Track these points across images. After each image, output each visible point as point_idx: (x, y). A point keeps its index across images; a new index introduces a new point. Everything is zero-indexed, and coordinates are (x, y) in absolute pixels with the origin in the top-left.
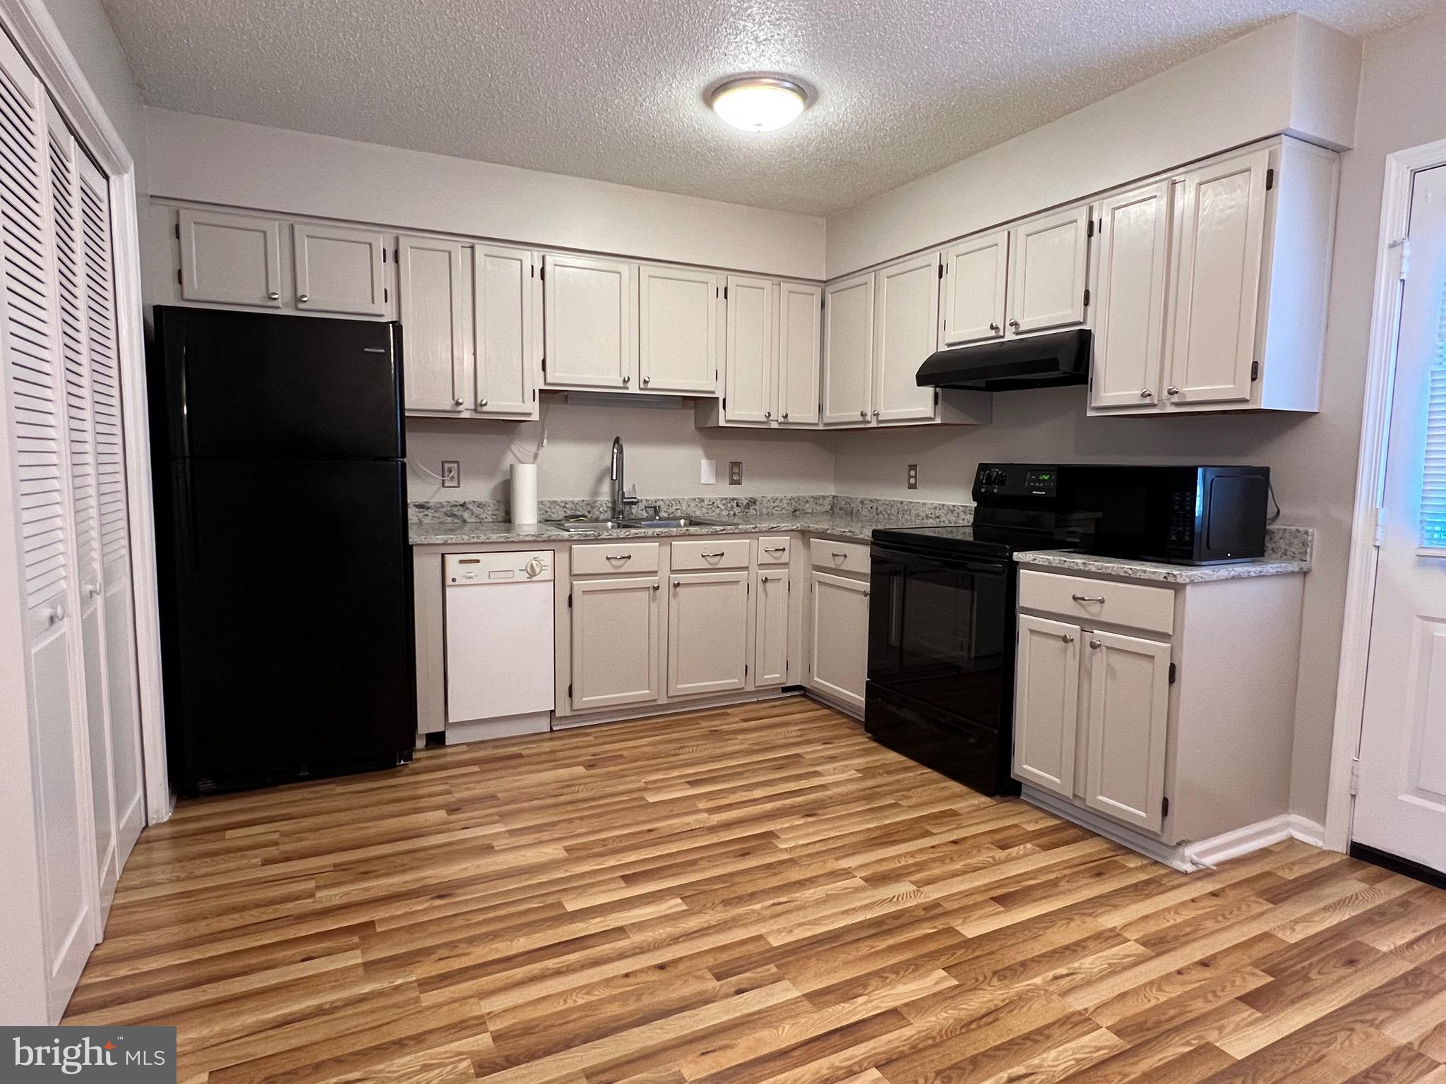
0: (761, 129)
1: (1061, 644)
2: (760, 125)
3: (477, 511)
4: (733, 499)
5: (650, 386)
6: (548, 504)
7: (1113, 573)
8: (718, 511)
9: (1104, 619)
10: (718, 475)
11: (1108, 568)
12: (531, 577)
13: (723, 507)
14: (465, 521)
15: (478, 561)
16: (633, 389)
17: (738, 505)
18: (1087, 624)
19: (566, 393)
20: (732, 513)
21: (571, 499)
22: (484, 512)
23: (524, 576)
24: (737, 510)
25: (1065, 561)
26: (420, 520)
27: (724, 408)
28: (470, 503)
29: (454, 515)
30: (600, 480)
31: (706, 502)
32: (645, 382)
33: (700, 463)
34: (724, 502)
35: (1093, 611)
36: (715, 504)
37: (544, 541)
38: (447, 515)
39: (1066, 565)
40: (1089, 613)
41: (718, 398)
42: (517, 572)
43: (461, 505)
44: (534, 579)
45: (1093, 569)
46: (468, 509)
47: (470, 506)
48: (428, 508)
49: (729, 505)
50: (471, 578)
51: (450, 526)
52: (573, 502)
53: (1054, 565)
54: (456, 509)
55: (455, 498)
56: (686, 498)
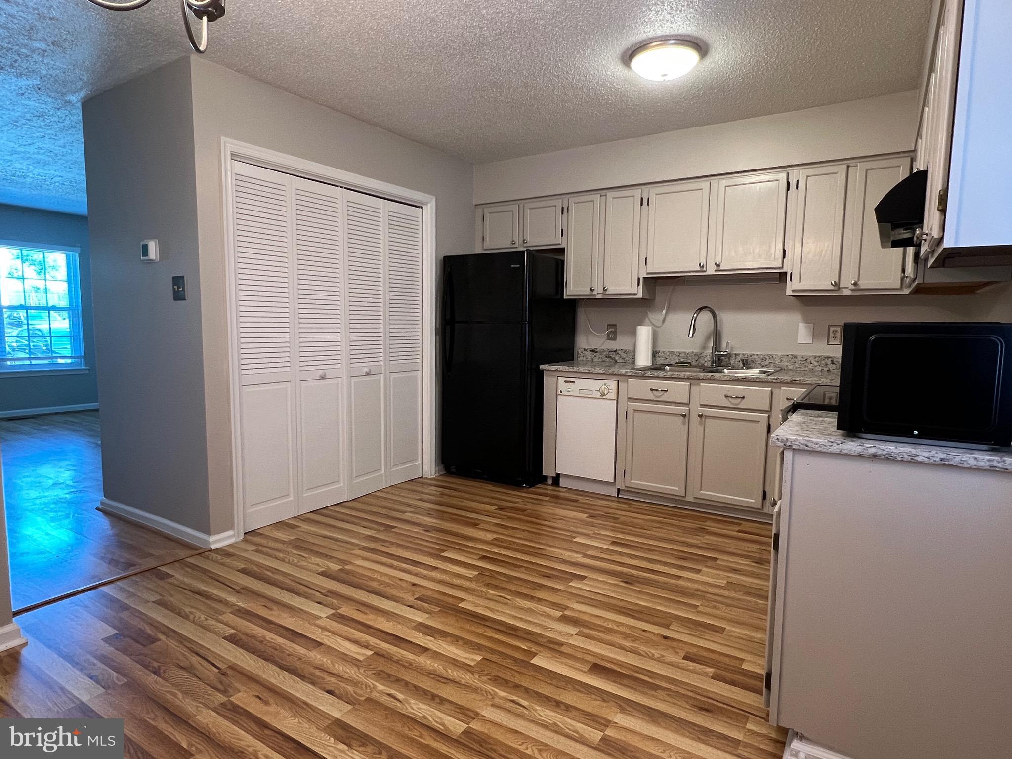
0: (666, 78)
2: (665, 75)
3: (624, 355)
4: (828, 358)
5: (721, 268)
6: (668, 353)
8: (811, 366)
10: (815, 335)
12: (602, 396)
13: (816, 364)
14: (616, 361)
15: (574, 382)
16: (711, 271)
17: (833, 363)
19: (683, 278)
20: (826, 369)
21: (684, 351)
22: (627, 356)
23: (598, 395)
24: (831, 367)
26: (592, 359)
27: (791, 280)
28: (619, 350)
29: (610, 357)
30: (708, 338)
31: (799, 358)
32: (718, 266)
33: (798, 326)
34: (817, 359)
36: (808, 361)
37: (609, 374)
38: (606, 357)
41: (786, 273)
42: (594, 391)
43: (615, 351)
44: (604, 397)
46: (618, 354)
47: (620, 352)
48: (597, 352)
49: (823, 362)
50: (569, 391)
51: (608, 364)
52: (685, 353)
54: (612, 353)
55: (612, 347)
56: (780, 354)
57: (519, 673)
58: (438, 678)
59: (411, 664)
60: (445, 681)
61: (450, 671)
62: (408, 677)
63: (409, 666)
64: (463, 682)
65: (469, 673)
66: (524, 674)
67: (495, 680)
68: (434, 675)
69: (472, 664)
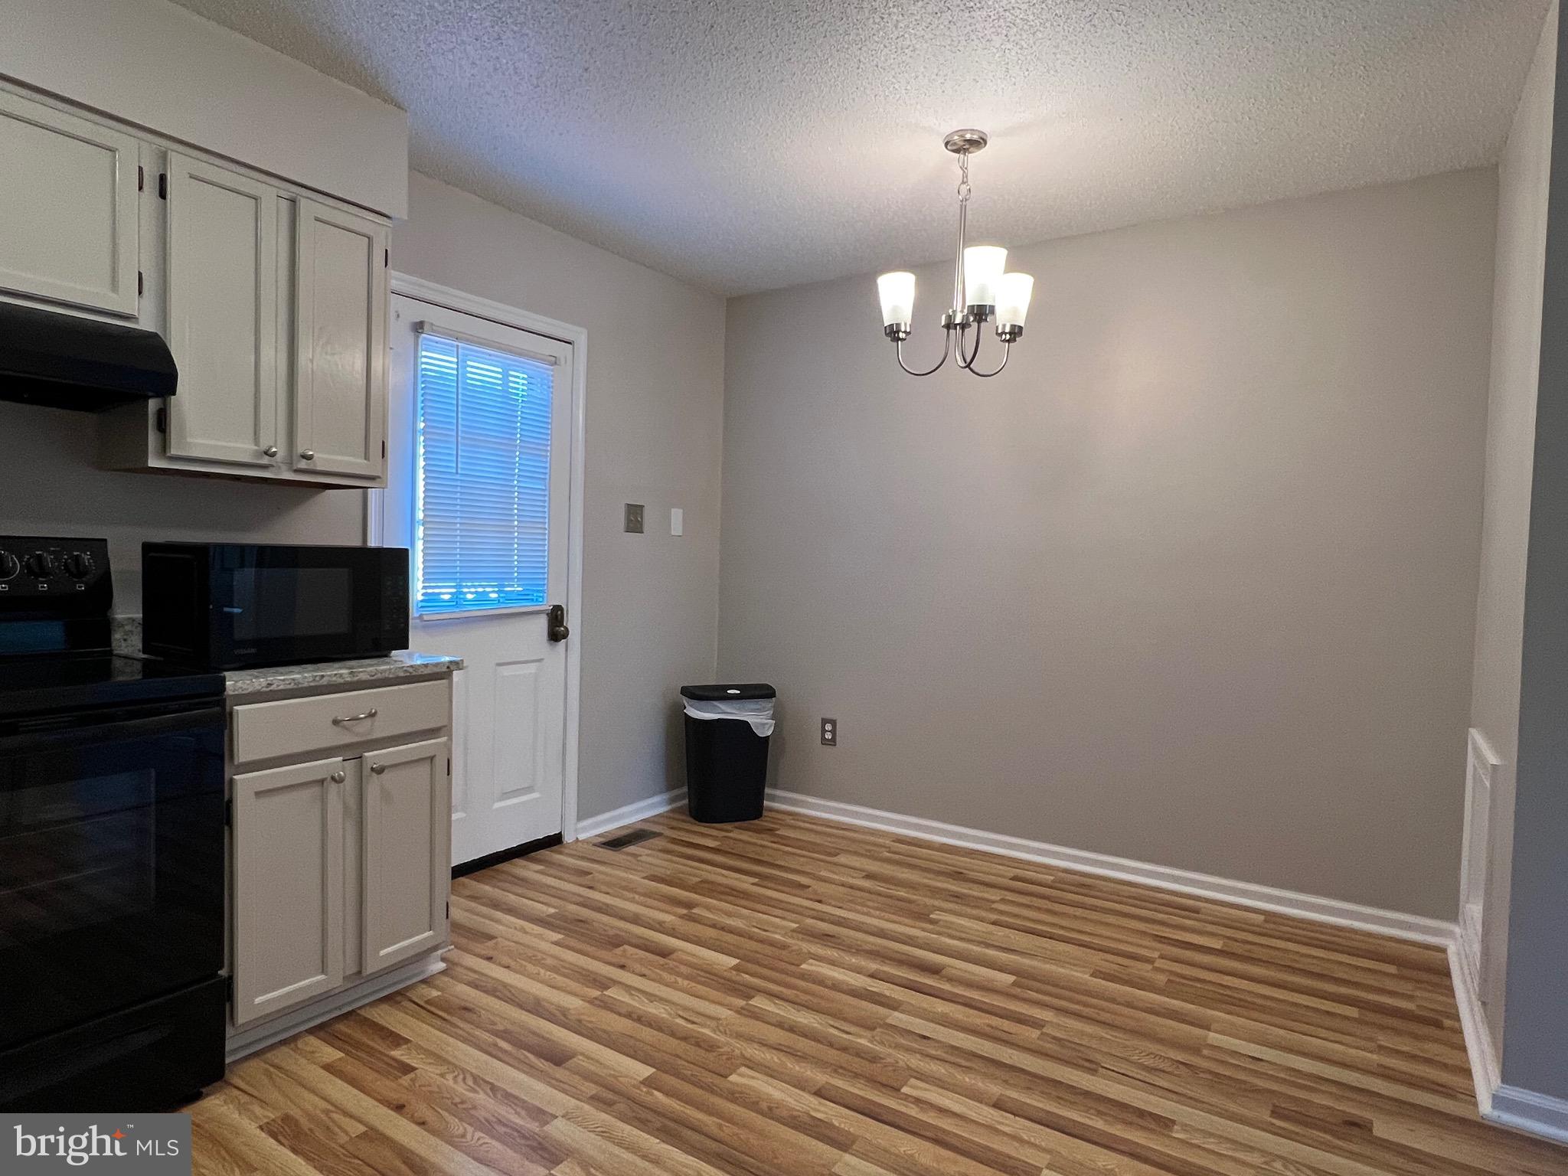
1: (316, 790)
7: (391, 676)
9: (378, 734)
11: (385, 671)
18: (354, 752)
25: (323, 676)
35: (363, 731)
39: (324, 681)
40: (357, 735)
45: (364, 677)
53: (306, 685)
57: (678, 1056)
58: (791, 1051)
59: (835, 1071)
60: (780, 1047)
61: (776, 1060)
62: (832, 1055)
63: (837, 1069)
64: (756, 1045)
65: (748, 1056)
66: (671, 1054)
67: (712, 1046)
68: (796, 1056)
69: (743, 1069)
